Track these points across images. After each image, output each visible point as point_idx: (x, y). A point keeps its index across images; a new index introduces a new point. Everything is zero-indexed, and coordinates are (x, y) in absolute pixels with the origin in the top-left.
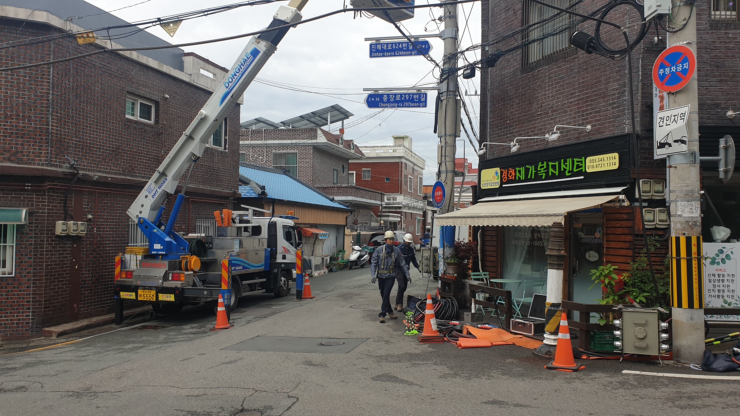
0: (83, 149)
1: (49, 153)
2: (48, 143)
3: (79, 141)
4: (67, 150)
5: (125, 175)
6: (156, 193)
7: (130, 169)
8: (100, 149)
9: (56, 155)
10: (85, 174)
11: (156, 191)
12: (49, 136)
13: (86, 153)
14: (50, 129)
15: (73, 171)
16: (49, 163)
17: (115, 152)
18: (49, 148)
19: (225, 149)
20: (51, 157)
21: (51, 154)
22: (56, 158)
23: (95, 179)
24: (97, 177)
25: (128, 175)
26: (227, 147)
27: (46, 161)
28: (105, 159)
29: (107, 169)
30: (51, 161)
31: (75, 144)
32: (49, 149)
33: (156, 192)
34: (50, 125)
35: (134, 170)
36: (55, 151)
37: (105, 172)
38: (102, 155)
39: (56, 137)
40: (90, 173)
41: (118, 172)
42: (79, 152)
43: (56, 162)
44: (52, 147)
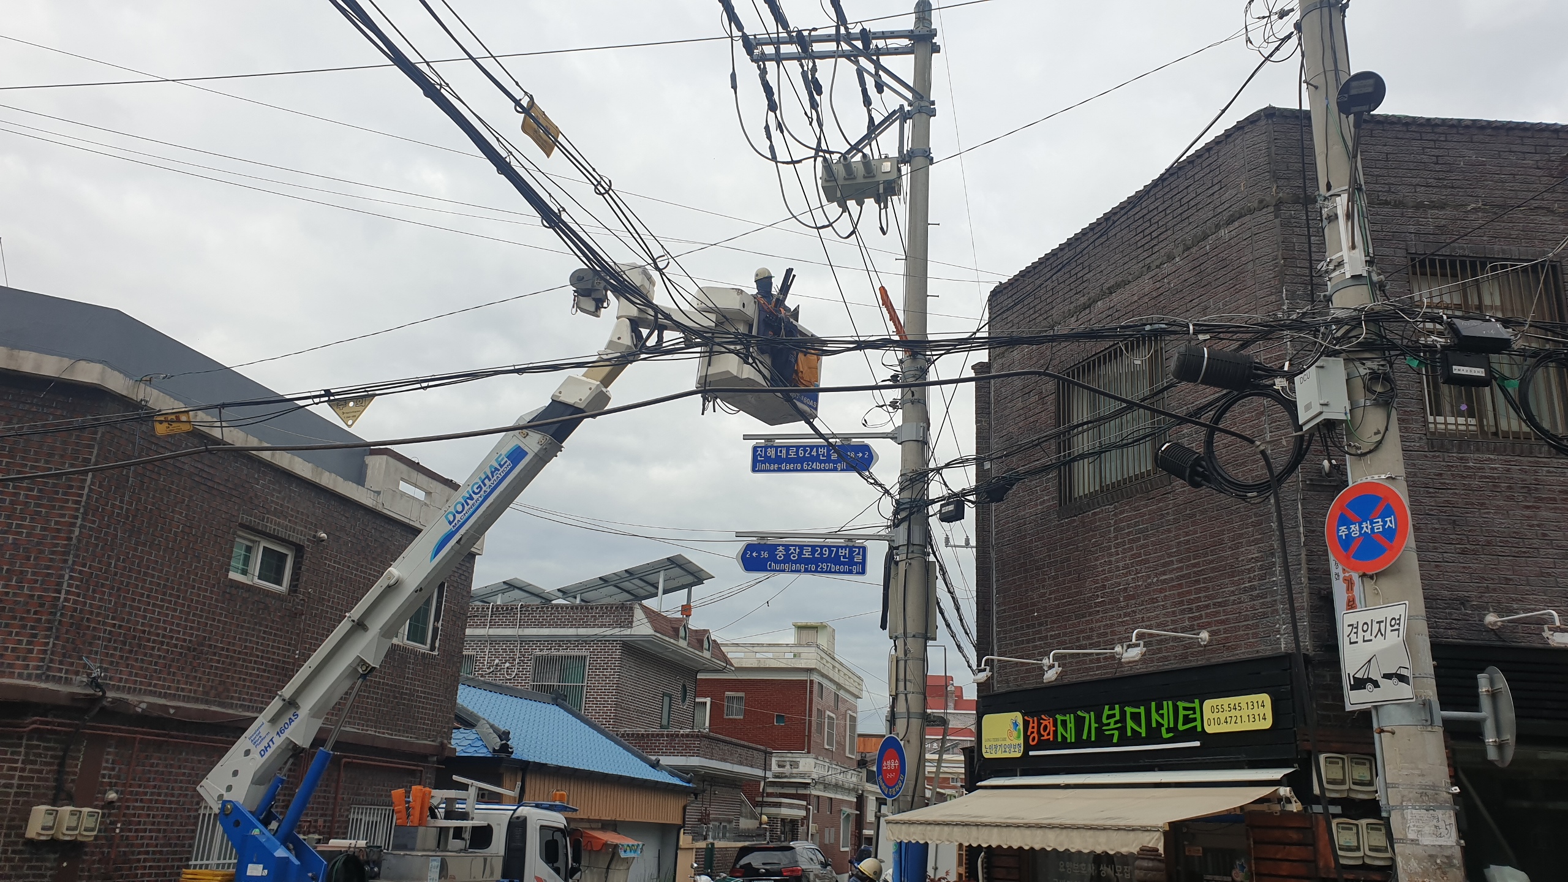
0: (124, 643)
1: (49, 652)
2: (50, 629)
3: (120, 627)
4: (90, 644)
5: (207, 702)
6: (269, 746)
7: (221, 689)
8: (162, 643)
9: (64, 655)
10: (120, 700)
11: (271, 740)
12: (55, 614)
13: (131, 652)
14: (61, 600)
15: (92, 692)
16: (43, 673)
17: (194, 650)
18: (52, 640)
19: (432, 648)
20: (51, 661)
21: (53, 654)
22: (61, 663)
23: (139, 710)
24: (144, 706)
25: (213, 703)
26: (437, 645)
27: (38, 668)
28: (170, 666)
29: (169, 688)
30: (49, 668)
31: (110, 632)
32: (51, 644)
33: (271, 743)
34: (63, 592)
35: (228, 691)
36: (63, 647)
37: (166, 696)
38: (164, 658)
39: (72, 616)
40: (130, 698)
41: (192, 695)
42: (115, 649)
43: (60, 670)
44: (57, 638)
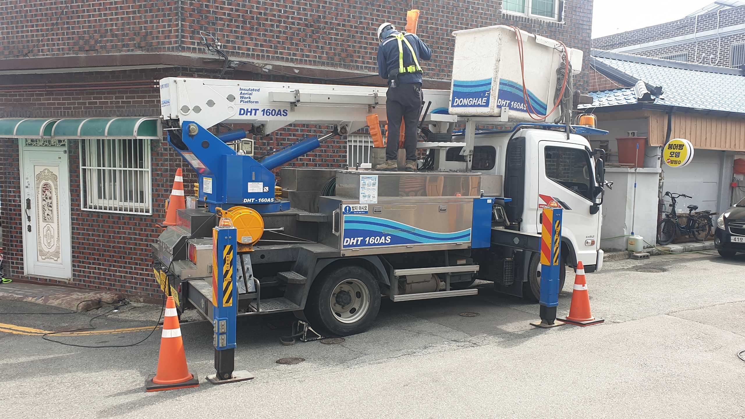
0: (244, 22)
1: (180, 31)
2: (177, 14)
3: (237, 10)
4: (214, 24)
5: (332, 65)
6: (251, 112)
7: (343, 55)
8: (280, 22)
9: (193, 32)
10: (245, 63)
11: (256, 110)
13: (252, 28)
15: (217, 58)
16: (180, 46)
17: (311, 26)
18: (180, 22)
19: (560, 19)
20: (183, 37)
21: (182, 31)
22: (192, 38)
23: (267, 70)
24: (270, 67)
25: (340, 66)
26: (563, 17)
27: (176, 42)
28: (291, 39)
29: (294, 55)
31: (229, 15)
32: (180, 24)
33: (253, 112)
35: (352, 56)
36: (191, 27)
37: (292, 60)
38: (284, 33)
40: (256, 61)
41: (318, 60)
42: (238, 27)
43: (193, 43)
44: (183, 20)
